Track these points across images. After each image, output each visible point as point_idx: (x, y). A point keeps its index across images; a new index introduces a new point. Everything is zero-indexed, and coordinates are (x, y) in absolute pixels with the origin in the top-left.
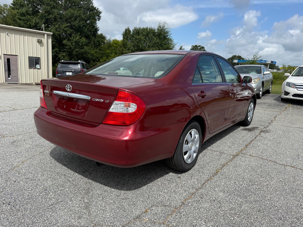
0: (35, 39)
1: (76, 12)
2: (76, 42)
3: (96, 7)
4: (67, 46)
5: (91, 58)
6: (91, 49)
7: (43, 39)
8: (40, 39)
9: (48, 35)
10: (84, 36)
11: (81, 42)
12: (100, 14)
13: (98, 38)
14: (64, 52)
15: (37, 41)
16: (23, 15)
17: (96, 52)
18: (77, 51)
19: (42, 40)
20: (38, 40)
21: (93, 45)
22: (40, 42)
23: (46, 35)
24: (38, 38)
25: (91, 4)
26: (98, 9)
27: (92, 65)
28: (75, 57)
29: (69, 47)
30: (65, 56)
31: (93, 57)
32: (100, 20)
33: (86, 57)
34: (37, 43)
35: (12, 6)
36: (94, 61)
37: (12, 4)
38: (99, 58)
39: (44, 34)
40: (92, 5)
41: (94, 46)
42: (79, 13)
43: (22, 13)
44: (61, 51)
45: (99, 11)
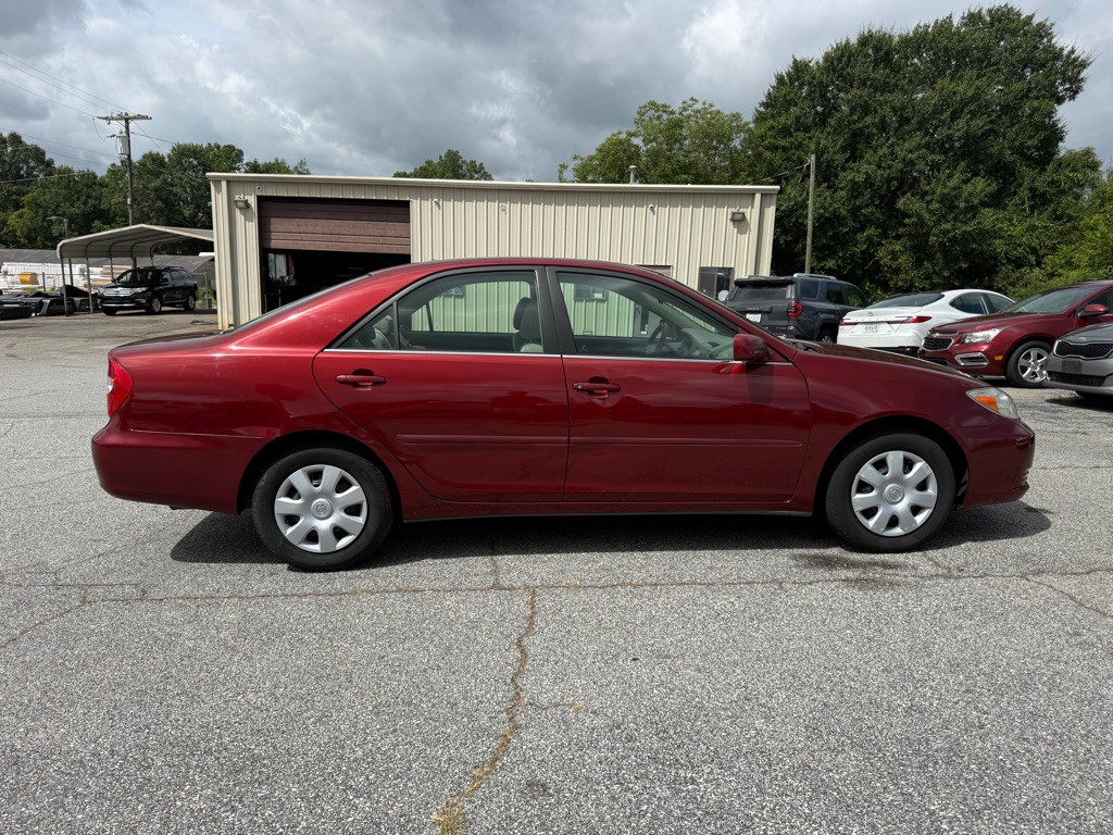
0: (724, 213)
1: (961, 89)
2: (944, 199)
3: (1062, 49)
4: (910, 217)
5: (1006, 254)
6: (1011, 220)
7: (747, 212)
8: (741, 210)
9: (764, 195)
10: (982, 173)
11: (965, 195)
12: (1079, 73)
13: (1056, 171)
14: (898, 237)
15: (730, 217)
16: (785, 132)
17: (1033, 228)
18: (945, 232)
19: (743, 214)
20: (733, 214)
21: (1023, 203)
22: (740, 221)
23: (758, 196)
24: (733, 210)
25: (1045, 40)
26: (1073, 52)
27: (1003, 279)
28: (939, 255)
29: (914, 219)
30: (901, 252)
31: (1016, 249)
32: (1080, 96)
33: (982, 253)
34: (730, 224)
35: (762, 109)
36: (1018, 263)
37: (763, 104)
38: (1042, 252)
39: (752, 194)
40: (1050, 41)
41: (1030, 206)
42: (978, 88)
43: (783, 128)
44: (886, 237)
45: (1076, 59)
